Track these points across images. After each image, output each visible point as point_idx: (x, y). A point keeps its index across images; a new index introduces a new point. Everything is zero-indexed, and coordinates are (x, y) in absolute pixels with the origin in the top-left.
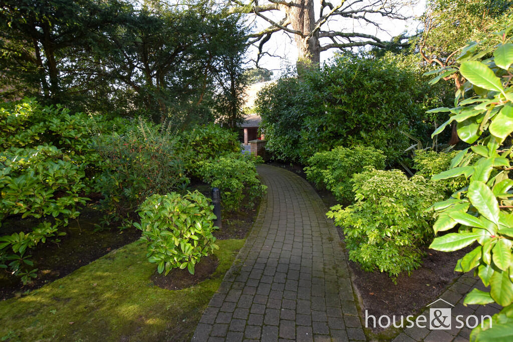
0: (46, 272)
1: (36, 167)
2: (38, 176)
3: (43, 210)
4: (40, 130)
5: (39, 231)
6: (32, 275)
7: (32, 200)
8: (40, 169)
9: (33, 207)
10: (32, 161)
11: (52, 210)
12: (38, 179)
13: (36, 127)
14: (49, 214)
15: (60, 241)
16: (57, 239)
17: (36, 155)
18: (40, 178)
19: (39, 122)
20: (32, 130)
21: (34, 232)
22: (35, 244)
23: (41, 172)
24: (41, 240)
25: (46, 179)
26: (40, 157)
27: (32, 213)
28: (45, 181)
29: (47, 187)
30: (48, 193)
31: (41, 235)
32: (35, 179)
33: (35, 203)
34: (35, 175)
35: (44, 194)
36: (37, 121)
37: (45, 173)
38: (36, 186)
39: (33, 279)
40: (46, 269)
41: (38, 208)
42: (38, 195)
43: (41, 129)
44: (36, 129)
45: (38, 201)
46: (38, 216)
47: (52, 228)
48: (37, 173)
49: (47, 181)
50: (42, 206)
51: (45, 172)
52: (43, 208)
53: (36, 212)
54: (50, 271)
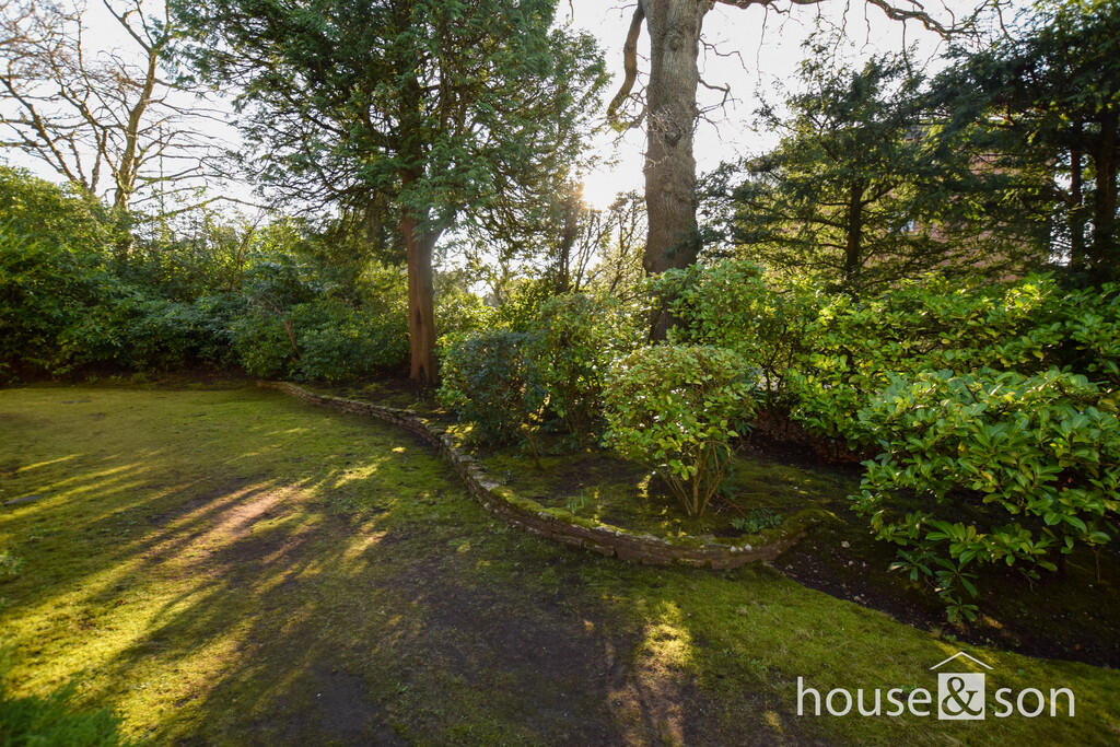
0: (993, 623)
1: (1036, 413)
2: (1034, 432)
3: (1026, 501)
4: (1050, 339)
5: (1006, 539)
6: (968, 613)
7: (1011, 474)
8: (1045, 417)
9: (1009, 489)
10: (1030, 399)
11: (1046, 508)
12: (1033, 438)
13: (1042, 331)
14: (1038, 514)
15: (1038, 577)
16: (1033, 571)
17: (1040, 388)
18: (1040, 435)
19: (1049, 323)
20: (1030, 337)
21: (996, 536)
22: (991, 559)
23: (1043, 424)
24: (1005, 557)
25: (1051, 442)
26: (1047, 393)
27: (1005, 499)
28: (1047, 444)
29: (1048, 458)
30: (1048, 470)
31: (1007, 548)
32: (1028, 434)
33: (1015, 480)
34: (1027, 427)
35: (1038, 470)
36: (1045, 319)
37: (1052, 429)
38: (1026, 449)
39: (966, 621)
40: (993, 618)
41: (1018, 493)
42: (1024, 469)
43: (1052, 336)
44: (1041, 337)
45: (1023, 481)
46: (1012, 509)
47: (1034, 544)
48: (1033, 425)
49: (1052, 445)
50: (1028, 492)
51: (1052, 426)
52: (1028, 497)
53: (1012, 501)
54: (1000, 626)
